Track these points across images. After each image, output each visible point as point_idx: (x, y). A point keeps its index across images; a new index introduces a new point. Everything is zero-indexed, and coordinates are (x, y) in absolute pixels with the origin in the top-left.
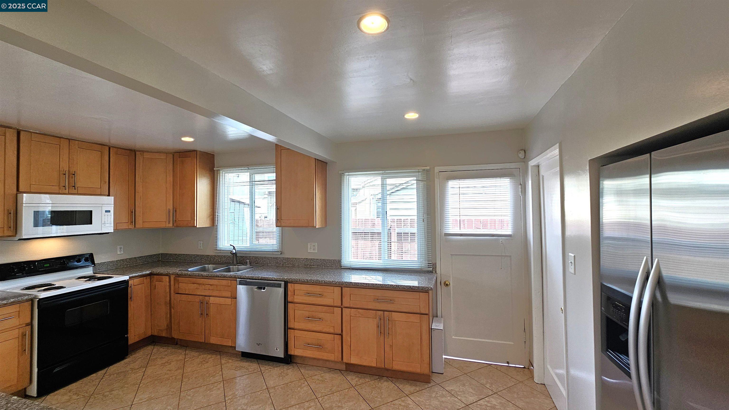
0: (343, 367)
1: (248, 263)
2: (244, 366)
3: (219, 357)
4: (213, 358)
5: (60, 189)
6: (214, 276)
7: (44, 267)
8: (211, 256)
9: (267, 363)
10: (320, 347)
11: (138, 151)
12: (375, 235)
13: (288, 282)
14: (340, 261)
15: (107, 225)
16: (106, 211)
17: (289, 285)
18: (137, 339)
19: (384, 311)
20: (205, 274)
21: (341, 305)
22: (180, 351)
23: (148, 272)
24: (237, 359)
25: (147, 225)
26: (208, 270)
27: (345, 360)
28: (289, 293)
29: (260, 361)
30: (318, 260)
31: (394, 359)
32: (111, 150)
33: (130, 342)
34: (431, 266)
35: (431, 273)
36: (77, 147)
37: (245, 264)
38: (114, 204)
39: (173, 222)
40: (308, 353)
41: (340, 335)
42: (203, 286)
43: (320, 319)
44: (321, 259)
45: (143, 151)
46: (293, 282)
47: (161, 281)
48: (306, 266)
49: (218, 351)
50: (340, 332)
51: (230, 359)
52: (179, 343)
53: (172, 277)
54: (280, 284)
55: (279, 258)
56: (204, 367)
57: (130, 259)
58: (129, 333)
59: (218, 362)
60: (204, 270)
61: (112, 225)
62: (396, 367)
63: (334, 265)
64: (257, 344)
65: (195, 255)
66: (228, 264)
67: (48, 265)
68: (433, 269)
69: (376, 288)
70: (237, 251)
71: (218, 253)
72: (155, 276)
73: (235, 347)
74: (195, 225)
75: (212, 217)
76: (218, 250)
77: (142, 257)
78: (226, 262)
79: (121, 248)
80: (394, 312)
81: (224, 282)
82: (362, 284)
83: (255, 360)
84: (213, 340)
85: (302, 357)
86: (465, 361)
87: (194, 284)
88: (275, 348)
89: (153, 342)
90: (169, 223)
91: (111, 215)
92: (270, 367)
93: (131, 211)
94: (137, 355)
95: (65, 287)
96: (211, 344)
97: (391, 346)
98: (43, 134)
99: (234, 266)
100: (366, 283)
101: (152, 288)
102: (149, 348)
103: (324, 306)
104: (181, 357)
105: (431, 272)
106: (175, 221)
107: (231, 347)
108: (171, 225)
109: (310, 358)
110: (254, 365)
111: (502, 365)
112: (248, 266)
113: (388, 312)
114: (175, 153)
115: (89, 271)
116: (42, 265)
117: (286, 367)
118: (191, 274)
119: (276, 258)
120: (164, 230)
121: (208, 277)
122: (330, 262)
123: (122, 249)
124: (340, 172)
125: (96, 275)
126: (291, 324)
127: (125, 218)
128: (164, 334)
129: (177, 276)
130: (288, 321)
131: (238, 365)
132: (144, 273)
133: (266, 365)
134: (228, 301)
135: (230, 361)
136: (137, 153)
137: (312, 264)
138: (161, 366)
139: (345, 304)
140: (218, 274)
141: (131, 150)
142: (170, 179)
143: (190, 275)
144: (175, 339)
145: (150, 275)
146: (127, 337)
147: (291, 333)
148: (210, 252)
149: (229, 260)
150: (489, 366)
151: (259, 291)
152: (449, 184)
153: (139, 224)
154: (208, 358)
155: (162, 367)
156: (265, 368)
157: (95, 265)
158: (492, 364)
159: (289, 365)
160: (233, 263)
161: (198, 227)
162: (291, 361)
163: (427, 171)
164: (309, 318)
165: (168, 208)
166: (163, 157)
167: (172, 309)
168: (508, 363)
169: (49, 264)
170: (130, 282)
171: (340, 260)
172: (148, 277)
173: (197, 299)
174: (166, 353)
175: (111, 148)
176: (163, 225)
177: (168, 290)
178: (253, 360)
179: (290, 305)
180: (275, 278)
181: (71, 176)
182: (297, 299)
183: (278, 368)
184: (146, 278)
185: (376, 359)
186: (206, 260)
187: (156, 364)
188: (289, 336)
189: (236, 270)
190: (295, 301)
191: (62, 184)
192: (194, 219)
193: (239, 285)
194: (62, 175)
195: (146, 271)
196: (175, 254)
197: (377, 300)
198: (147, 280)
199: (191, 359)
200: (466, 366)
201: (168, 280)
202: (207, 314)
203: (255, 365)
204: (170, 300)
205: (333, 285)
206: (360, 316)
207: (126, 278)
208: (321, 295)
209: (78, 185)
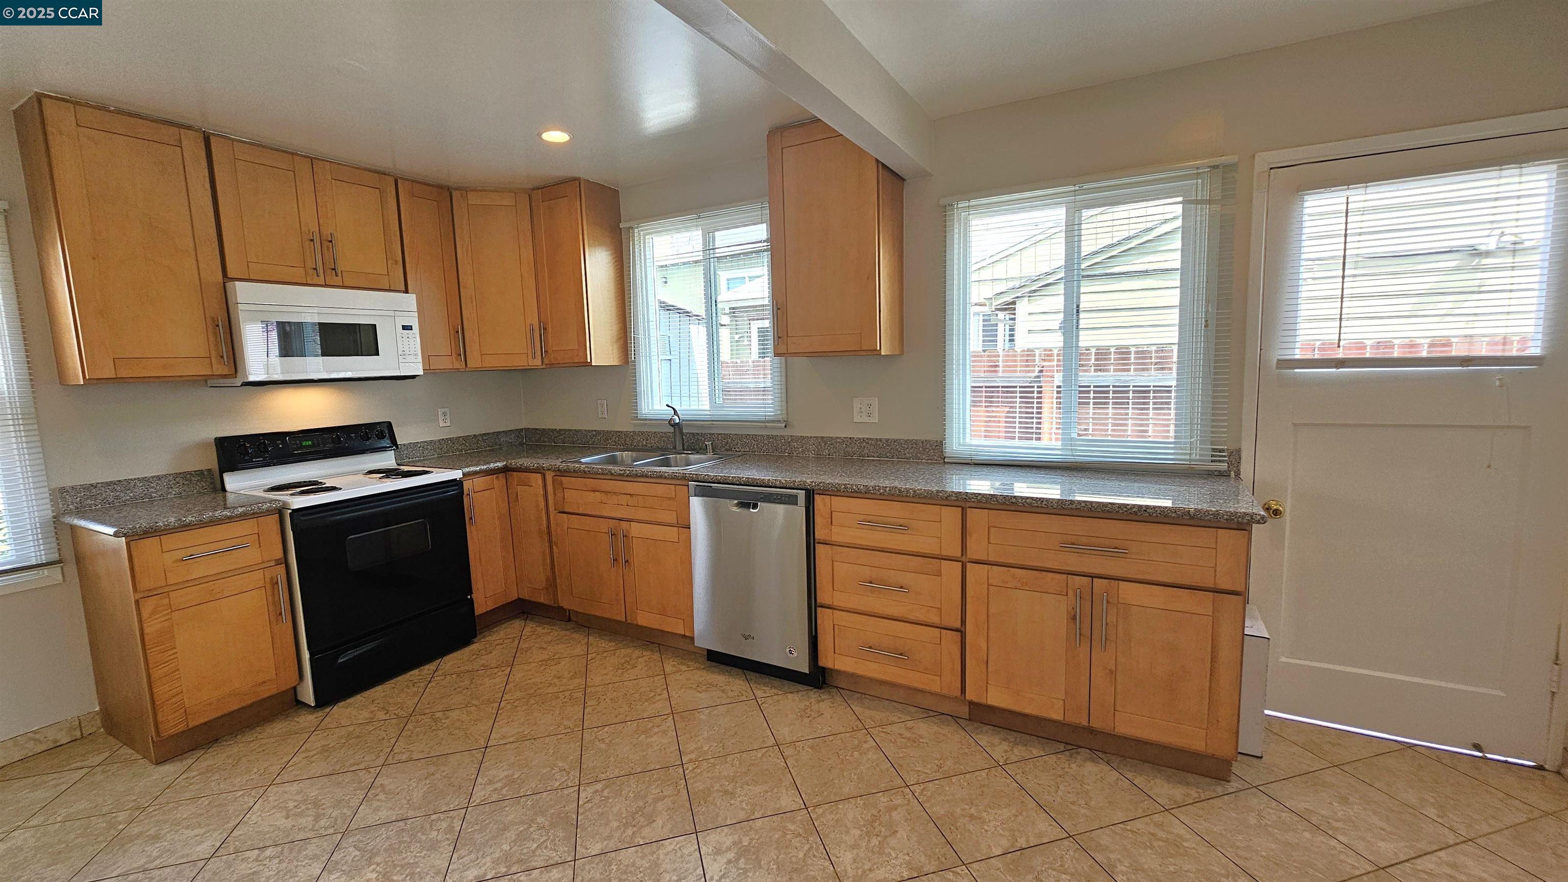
0: (964, 711)
1: (710, 448)
2: (715, 683)
3: (657, 656)
4: (646, 658)
5: (306, 274)
6: (636, 476)
7: (302, 447)
8: (626, 434)
9: (767, 680)
10: (900, 655)
11: (456, 189)
12: (998, 392)
13: (813, 490)
14: (939, 445)
15: (409, 359)
16: (405, 328)
17: (818, 499)
18: (491, 606)
19: (1092, 577)
20: (615, 469)
21: (962, 555)
22: (576, 636)
23: (500, 464)
24: (697, 665)
25: (492, 362)
26: (622, 463)
27: (970, 696)
28: (818, 519)
29: (752, 675)
30: (881, 440)
31: (1119, 708)
32: (399, 185)
33: (479, 609)
34: (1225, 456)
35: (1223, 479)
36: (330, 178)
37: (701, 450)
38: (419, 311)
39: (542, 355)
40: (871, 669)
41: (957, 630)
42: (614, 497)
43: (902, 587)
44: (889, 439)
45: (465, 190)
46: (827, 493)
47: (527, 484)
48: (849, 455)
49: (654, 643)
50: (958, 624)
51: (682, 664)
52: (573, 618)
53: (549, 476)
54: (796, 497)
55: (781, 436)
56: (628, 676)
57: (465, 438)
58: (474, 592)
59: (657, 669)
60: (613, 461)
61: (420, 359)
62: (1123, 729)
63: (924, 454)
64: (744, 636)
65: (592, 431)
66: (663, 450)
67: (310, 443)
68: (1228, 467)
69: (1068, 513)
70: (683, 420)
71: (641, 425)
72: (515, 473)
73: (692, 639)
74: (589, 361)
75: (622, 342)
76: (641, 420)
77: (488, 434)
78: (658, 447)
79: (445, 414)
80: (1123, 580)
81: (660, 489)
82: (1028, 500)
83: (740, 671)
84: (644, 619)
85: (853, 676)
86: (1319, 728)
87: (594, 491)
88: (788, 650)
89: (523, 613)
90: (534, 357)
91: (413, 336)
92: (775, 691)
93: (454, 328)
94: (494, 637)
95: (341, 489)
96: (637, 625)
97: (1112, 674)
98: (258, 145)
99: (678, 456)
100: (1040, 499)
101: (511, 499)
102: (517, 624)
103: (912, 555)
104: (579, 650)
105: (1221, 475)
106: (545, 353)
107: (684, 636)
108: (538, 362)
109: (871, 680)
110: (737, 681)
111: (1456, 753)
112: (710, 455)
113: (1107, 580)
114: (533, 189)
115: (387, 460)
116: (298, 442)
117: (814, 695)
118: (586, 469)
119: (773, 437)
120: (525, 371)
121: (620, 477)
122: (914, 446)
123: (448, 415)
124: (943, 201)
125: (402, 467)
126: (823, 596)
127: (444, 346)
128: (542, 599)
129: (558, 473)
130: (818, 586)
131: (703, 679)
132: (492, 465)
133: (765, 684)
134: (672, 534)
135: (684, 668)
136: (454, 193)
137: (866, 451)
138: (541, 665)
139: (972, 553)
140: (645, 469)
141: (440, 187)
142: (528, 254)
143: (585, 472)
144: (565, 610)
145: (505, 470)
146: (471, 599)
147: (825, 618)
148: (622, 425)
149: (664, 441)
150: (1409, 751)
151: (744, 511)
152: (1306, 204)
153: (474, 362)
154: (634, 656)
155: (543, 668)
156: (765, 692)
157: (397, 447)
158: (1416, 745)
159: (823, 690)
160: (675, 447)
161: (593, 364)
162: (824, 682)
163: (1230, 168)
164: (871, 583)
165: (528, 324)
166: (508, 201)
167: (554, 547)
168: (1477, 747)
169: (313, 441)
170: (467, 485)
171: (941, 443)
172: (501, 475)
173: (604, 526)
174: (549, 638)
175: (400, 182)
176: (521, 362)
177: (542, 505)
178: (735, 670)
179: (820, 549)
180: (780, 481)
181: (325, 244)
182: (839, 534)
183: (795, 695)
184: (497, 477)
185: (1061, 702)
186: (615, 442)
187: (530, 660)
188: (819, 622)
189: (683, 463)
190: (835, 538)
191: (310, 264)
192: (586, 346)
193: (695, 496)
194: (307, 243)
195: (496, 462)
196: (553, 431)
197: (1071, 545)
198: (498, 482)
199: (599, 657)
200: (1330, 742)
201: (540, 482)
202: (627, 561)
203: (741, 682)
204: (549, 527)
205: (939, 502)
206: (1019, 585)
207: (457, 474)
208: (903, 528)
209: (340, 267)
